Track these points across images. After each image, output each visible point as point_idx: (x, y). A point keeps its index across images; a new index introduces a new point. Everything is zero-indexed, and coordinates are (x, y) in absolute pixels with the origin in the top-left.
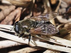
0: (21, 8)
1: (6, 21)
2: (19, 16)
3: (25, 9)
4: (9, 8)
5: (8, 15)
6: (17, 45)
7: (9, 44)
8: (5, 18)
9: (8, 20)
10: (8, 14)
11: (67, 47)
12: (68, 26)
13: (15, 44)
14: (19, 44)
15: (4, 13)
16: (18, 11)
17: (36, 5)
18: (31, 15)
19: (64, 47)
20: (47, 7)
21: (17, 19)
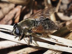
0: (21, 7)
1: (5, 21)
2: (18, 14)
3: (24, 8)
4: (8, 6)
5: (7, 14)
6: (17, 45)
7: (8, 44)
8: (4, 17)
9: (7, 19)
10: (7, 12)
11: (69, 47)
12: (69, 25)
13: (15, 45)
14: (19, 44)
15: (3, 12)
16: (18, 10)
17: (36, 3)
18: (31, 13)
19: (66, 47)
20: (48, 4)
21: (16, 18)
